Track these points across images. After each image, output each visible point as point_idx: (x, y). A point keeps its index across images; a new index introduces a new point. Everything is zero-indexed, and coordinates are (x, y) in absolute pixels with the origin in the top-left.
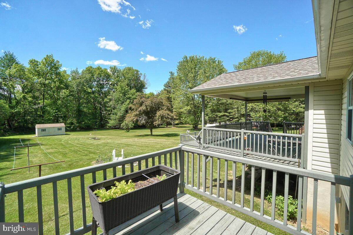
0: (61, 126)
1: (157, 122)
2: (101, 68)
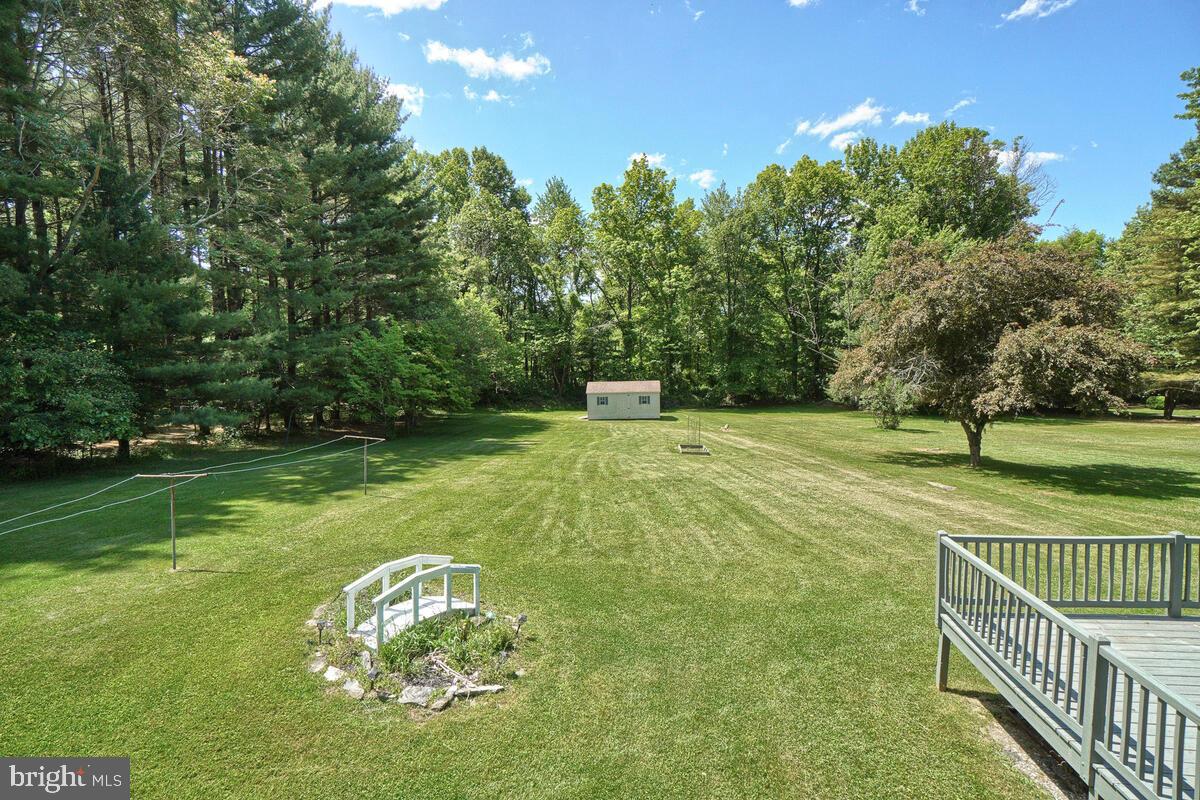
0: (648, 390)
1: (994, 395)
2: (813, 164)
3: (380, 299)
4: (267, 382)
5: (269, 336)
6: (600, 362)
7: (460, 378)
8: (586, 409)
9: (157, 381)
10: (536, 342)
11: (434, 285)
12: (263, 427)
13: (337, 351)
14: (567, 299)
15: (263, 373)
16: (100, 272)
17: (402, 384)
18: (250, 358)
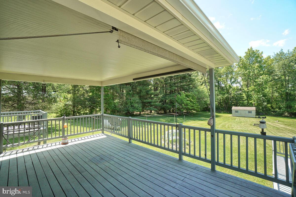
0: (252, 109)
3: (182, 88)
4: (161, 103)
5: (161, 95)
6: (238, 102)
7: (197, 104)
8: (232, 114)
9: (145, 103)
10: (219, 96)
11: (195, 84)
12: (160, 112)
13: (173, 98)
14: (228, 86)
15: (160, 102)
16: (139, 86)
17: (185, 105)
18: (158, 99)
